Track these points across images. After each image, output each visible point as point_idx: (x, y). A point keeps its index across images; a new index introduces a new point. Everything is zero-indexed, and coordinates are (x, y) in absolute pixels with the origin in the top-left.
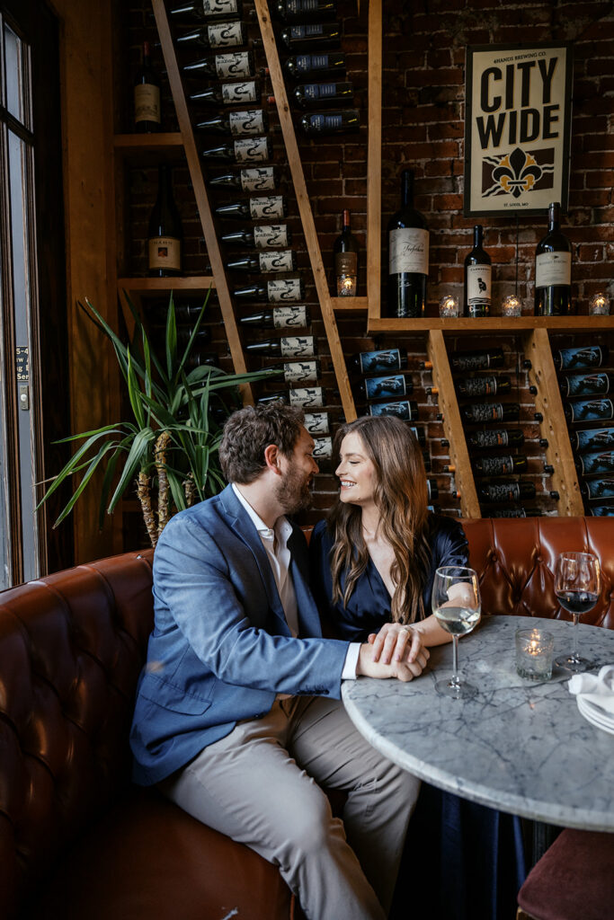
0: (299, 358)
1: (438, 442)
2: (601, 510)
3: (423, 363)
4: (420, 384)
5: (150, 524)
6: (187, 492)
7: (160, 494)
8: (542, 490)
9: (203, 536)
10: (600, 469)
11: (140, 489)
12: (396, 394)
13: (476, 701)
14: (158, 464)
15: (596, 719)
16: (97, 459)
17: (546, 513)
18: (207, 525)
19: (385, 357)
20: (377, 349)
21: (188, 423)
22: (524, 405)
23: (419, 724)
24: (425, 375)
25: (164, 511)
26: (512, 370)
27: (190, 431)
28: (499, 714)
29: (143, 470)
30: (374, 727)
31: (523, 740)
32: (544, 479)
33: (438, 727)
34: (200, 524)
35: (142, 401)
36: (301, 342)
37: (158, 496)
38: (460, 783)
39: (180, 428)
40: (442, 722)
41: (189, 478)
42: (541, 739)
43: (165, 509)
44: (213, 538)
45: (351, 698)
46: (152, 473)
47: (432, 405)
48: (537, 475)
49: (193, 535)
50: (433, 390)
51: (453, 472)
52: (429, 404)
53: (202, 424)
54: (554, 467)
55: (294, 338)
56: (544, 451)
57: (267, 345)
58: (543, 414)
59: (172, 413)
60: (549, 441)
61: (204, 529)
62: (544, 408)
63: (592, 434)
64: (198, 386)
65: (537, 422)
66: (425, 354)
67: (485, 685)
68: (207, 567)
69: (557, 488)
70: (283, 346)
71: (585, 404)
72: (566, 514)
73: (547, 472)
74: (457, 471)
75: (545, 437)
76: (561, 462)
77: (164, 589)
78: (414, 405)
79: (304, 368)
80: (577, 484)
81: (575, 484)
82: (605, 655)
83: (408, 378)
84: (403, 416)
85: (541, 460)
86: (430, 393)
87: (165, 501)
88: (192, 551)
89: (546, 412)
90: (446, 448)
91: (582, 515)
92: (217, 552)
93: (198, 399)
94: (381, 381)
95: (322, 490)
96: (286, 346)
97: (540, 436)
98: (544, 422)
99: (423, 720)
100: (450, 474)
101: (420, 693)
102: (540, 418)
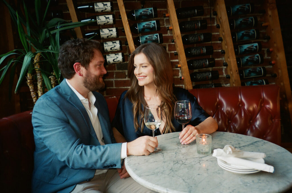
0: (104, 13)
1: (173, 53)
2: (250, 83)
3: (165, 14)
4: (164, 25)
5: (34, 98)
6: (52, 82)
7: (38, 83)
8: (223, 74)
9: (54, 106)
10: (250, 63)
11: (28, 81)
12: (152, 30)
13: (179, 163)
14: (36, 68)
15: (224, 166)
16: (7, 67)
17: (225, 85)
18: (56, 101)
19: (146, 12)
20: (143, 8)
21: (50, 47)
22: (214, 33)
23: (154, 172)
24: (166, 20)
25: (41, 91)
26: (208, 16)
27: (51, 52)
28: (187, 167)
29: (29, 72)
30: (137, 174)
31: (194, 175)
32: (224, 69)
33: (162, 173)
34: (52, 100)
35: (26, 38)
36: (104, 5)
37: (37, 84)
38: (167, 190)
39: (47, 51)
40: (164, 171)
41: (53, 75)
42: (201, 175)
43: (41, 90)
44: (59, 107)
45: (128, 165)
46: (34, 73)
47: (170, 35)
48: (220, 67)
49: (49, 106)
50: (170, 28)
51: (180, 67)
52: (169, 34)
53: (57, 48)
54: (228, 63)
55: (101, 3)
56: (224, 56)
57: (88, 6)
58: (223, 38)
59: (41, 43)
60: (225, 51)
61: (55, 103)
62: (223, 35)
63: (246, 47)
64: (54, 29)
65: (220, 42)
66: (166, 9)
67: (183, 157)
68: (58, 120)
69: (229, 73)
70: (95, 7)
71: (243, 32)
72: (233, 85)
73: (224, 66)
74: (181, 67)
75: (224, 49)
76: (230, 61)
77: (38, 131)
78: (161, 36)
79: (106, 18)
80: (238, 71)
81: (237, 71)
82: (236, 144)
83: (158, 22)
84: (156, 41)
85: (222, 60)
86: (169, 29)
87: (41, 86)
88: (49, 113)
89: (224, 37)
90: (177, 56)
91: (240, 86)
92: (61, 112)
93: (54, 35)
94: (144, 24)
95: (119, 78)
96: (97, 7)
97: (222, 49)
98: (223, 42)
99: (156, 171)
100: (179, 69)
101: (156, 162)
102: (221, 40)
